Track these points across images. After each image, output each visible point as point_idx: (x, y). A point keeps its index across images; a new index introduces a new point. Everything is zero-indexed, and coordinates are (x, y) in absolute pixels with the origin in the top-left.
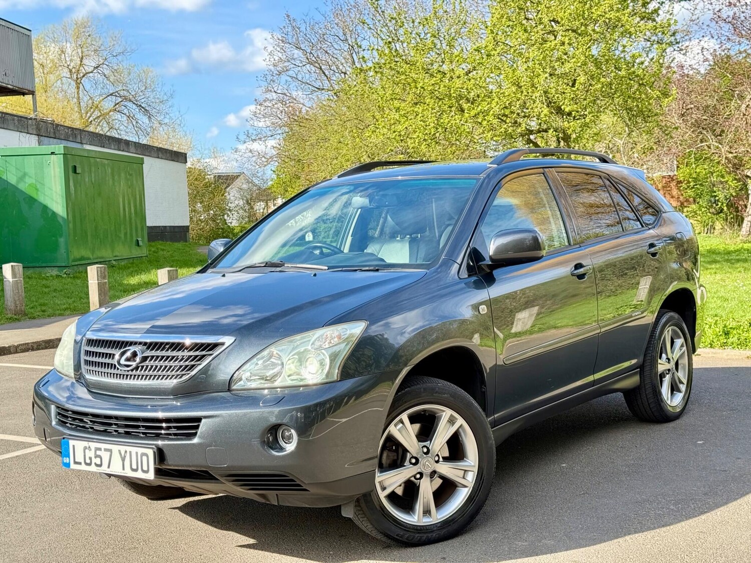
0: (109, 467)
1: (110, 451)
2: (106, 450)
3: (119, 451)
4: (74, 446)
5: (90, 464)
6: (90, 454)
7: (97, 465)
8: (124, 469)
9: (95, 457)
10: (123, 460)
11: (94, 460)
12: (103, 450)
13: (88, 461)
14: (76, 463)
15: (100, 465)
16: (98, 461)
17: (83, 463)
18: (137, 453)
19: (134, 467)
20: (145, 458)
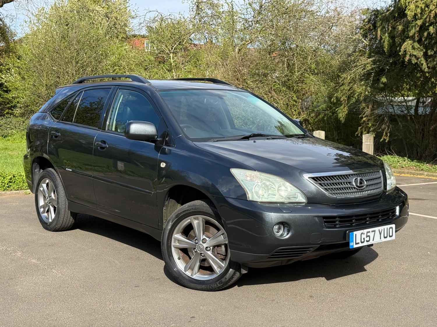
0: (373, 240)
1: (374, 231)
2: (372, 231)
3: (379, 230)
4: (356, 235)
5: (364, 242)
6: (364, 236)
7: (367, 241)
8: (380, 239)
9: (367, 237)
10: (380, 234)
11: (366, 239)
12: (371, 232)
13: (363, 240)
14: (356, 244)
15: (369, 241)
16: (368, 239)
17: (360, 243)
18: (387, 228)
19: (386, 236)
20: (391, 230)
